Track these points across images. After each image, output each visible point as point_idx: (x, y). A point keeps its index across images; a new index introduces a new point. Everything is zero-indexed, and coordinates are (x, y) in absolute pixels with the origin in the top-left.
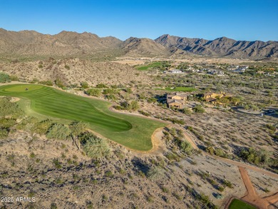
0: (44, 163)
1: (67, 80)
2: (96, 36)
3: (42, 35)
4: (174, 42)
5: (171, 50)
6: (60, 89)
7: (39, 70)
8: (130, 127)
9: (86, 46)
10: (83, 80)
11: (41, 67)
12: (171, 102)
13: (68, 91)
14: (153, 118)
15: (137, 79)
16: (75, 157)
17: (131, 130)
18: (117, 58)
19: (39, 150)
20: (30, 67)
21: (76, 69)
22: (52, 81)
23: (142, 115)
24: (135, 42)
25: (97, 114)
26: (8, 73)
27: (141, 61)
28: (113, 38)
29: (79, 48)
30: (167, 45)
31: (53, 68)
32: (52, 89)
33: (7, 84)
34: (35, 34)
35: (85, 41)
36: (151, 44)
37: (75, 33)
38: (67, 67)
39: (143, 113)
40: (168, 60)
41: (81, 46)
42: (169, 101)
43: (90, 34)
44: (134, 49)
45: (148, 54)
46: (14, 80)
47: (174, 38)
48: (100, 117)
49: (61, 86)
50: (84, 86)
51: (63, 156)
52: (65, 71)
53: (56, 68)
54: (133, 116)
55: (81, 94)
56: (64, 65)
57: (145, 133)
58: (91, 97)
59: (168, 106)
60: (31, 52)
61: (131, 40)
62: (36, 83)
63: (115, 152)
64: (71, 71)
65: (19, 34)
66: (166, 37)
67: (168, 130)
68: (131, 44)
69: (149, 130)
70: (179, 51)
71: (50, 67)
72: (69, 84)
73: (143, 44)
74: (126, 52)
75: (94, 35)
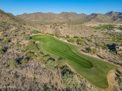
0: (39, 85)
1: (61, 34)
2: (76, 13)
3: (54, 14)
4: (115, 15)
5: (114, 19)
6: (57, 38)
7: (50, 28)
8: (92, 66)
9: (71, 18)
10: (68, 34)
11: (51, 27)
12: (119, 51)
13: (60, 39)
14: (107, 61)
15: (95, 34)
16: (57, 84)
17: (93, 69)
18: (85, 23)
19: (39, 75)
20: (46, 27)
21: (65, 28)
22: (54, 34)
23: (99, 58)
24: (94, 16)
25: (72, 54)
26: (38, 30)
27: (97, 25)
28: (84, 14)
29: (68, 19)
30: (112, 17)
31: (55, 28)
32: (53, 38)
33: (37, 34)
34: (52, 14)
35: (71, 16)
36: (102, 16)
37: (67, 12)
38: (61, 28)
39: (100, 57)
40: (112, 24)
41: (69, 18)
42: (117, 49)
43: (73, 13)
44: (94, 19)
45: (101, 21)
46: (39, 33)
47: (116, 13)
48: (74, 56)
49: (57, 37)
50: (68, 37)
51: (50, 83)
52: (60, 30)
53: (57, 28)
54: (93, 58)
55: (66, 41)
56: (60, 27)
57: (102, 72)
58: (70, 43)
59: (117, 53)
60: (50, 21)
61: (92, 14)
62: (48, 35)
63: (82, 85)
64: (63, 30)
65: (46, 14)
66: (111, 12)
67: (120, 73)
68: (92, 16)
69: (105, 71)
70: (119, 19)
71: (54, 28)
72: (61, 36)
73: (99, 16)
74: (89, 20)
75: (75, 13)
